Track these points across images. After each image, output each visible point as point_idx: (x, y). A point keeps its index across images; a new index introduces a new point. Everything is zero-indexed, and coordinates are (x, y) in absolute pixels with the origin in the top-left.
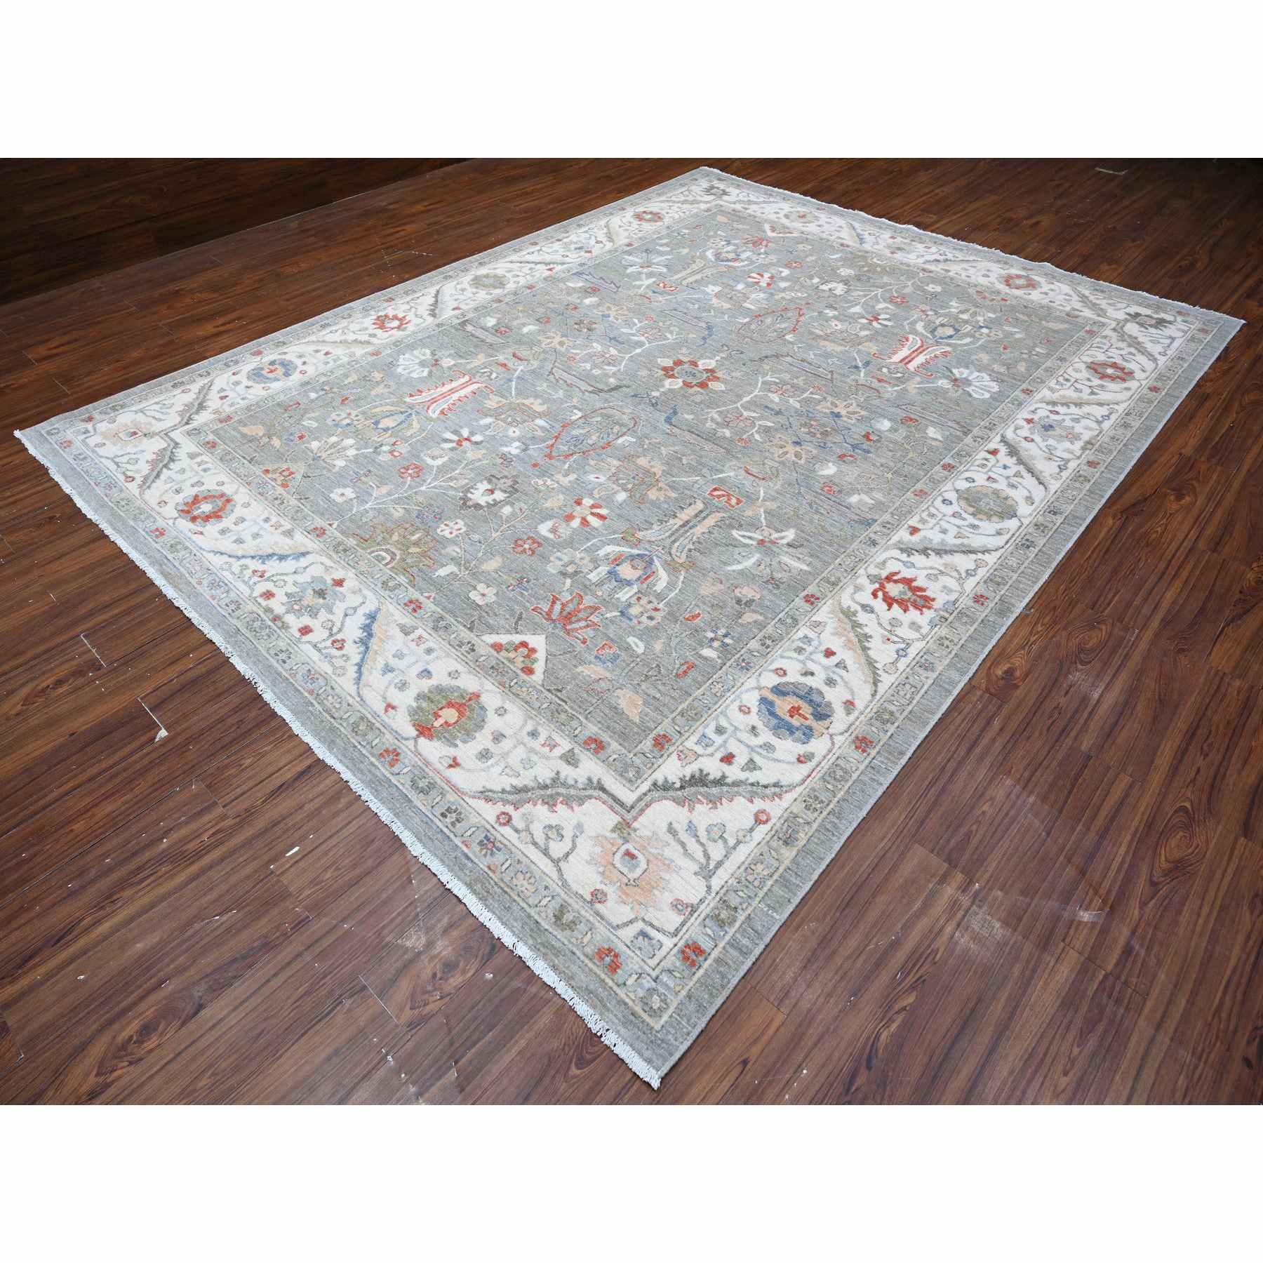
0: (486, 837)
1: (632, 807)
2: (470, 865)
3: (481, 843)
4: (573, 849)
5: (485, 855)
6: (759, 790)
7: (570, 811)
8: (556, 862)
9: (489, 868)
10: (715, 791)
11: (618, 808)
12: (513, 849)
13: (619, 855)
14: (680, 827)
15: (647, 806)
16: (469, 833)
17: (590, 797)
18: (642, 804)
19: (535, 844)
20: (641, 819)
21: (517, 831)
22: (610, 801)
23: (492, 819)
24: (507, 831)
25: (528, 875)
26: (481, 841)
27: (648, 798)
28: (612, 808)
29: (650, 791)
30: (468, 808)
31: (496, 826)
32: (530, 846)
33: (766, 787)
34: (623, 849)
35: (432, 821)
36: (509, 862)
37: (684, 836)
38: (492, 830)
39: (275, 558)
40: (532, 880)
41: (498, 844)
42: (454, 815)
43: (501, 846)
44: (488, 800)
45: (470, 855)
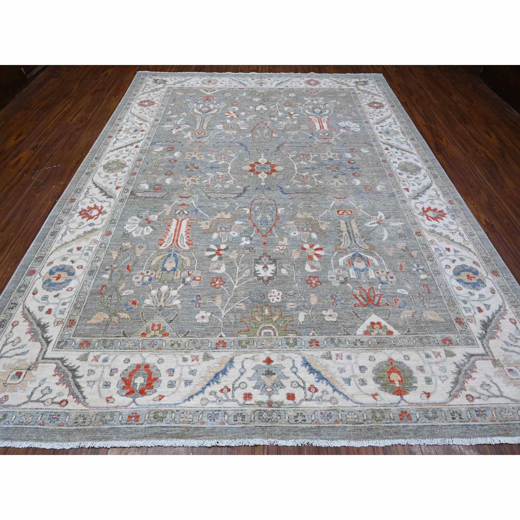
0: (476, 411)
1: (487, 353)
2: (487, 427)
3: (478, 415)
4: (498, 387)
5: (485, 418)
6: (500, 313)
7: (477, 373)
8: (502, 396)
9: (491, 421)
10: (493, 324)
11: (485, 357)
12: (489, 406)
13: (508, 374)
14: (505, 346)
15: (489, 348)
16: (469, 416)
17: (474, 362)
18: (487, 349)
19: (489, 397)
20: (494, 355)
21: (479, 398)
22: (480, 357)
23: (467, 402)
24: (476, 401)
25: (504, 410)
26: (477, 414)
27: (485, 345)
28: (483, 359)
29: (482, 342)
30: (455, 407)
31: (472, 403)
32: (489, 399)
33: (499, 310)
34: (507, 371)
35: (454, 425)
36: (493, 412)
37: (510, 348)
38: (473, 406)
39: (221, 375)
40: (507, 411)
41: (482, 409)
42: (456, 415)
43: (483, 409)
44: (456, 396)
45: (481, 423)
